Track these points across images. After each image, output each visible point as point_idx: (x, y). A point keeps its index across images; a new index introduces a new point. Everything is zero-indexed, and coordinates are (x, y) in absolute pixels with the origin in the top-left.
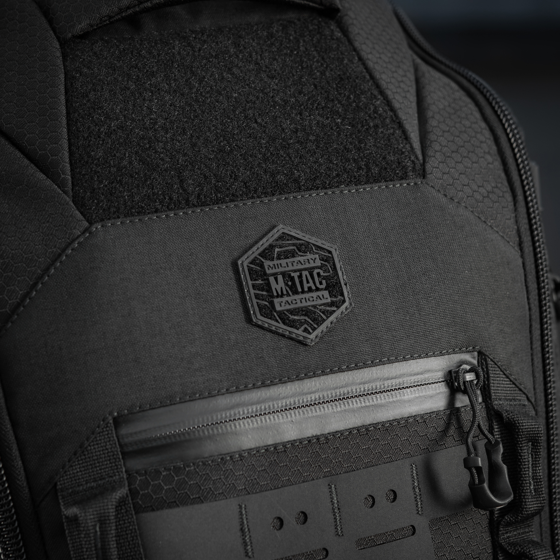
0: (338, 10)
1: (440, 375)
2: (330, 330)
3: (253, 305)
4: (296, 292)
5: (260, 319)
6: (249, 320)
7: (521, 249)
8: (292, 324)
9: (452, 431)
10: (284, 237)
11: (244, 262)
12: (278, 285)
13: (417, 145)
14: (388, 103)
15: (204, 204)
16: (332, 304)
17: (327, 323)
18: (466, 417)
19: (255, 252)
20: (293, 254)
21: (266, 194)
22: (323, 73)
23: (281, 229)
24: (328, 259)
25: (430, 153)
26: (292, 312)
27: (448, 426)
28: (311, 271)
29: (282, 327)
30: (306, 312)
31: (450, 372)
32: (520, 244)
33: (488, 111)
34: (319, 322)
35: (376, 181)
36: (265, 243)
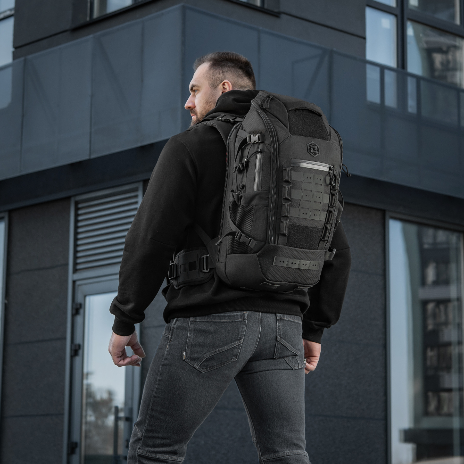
0: (322, 116)
1: (328, 167)
2: (317, 156)
3: (309, 150)
4: (314, 150)
5: (309, 152)
6: (308, 152)
7: (340, 155)
8: (313, 154)
9: (328, 175)
10: (313, 143)
11: (308, 145)
12: (312, 149)
13: (329, 137)
14: (327, 130)
15: (304, 136)
16: (318, 153)
17: (317, 155)
18: (331, 174)
19: (309, 144)
20: (313, 145)
21: (311, 137)
22: (319, 124)
23: (313, 142)
24: (318, 148)
25: (331, 138)
26: (313, 153)
27: (328, 174)
28: (316, 148)
29: (311, 153)
30: (315, 153)
31: (330, 167)
32: (340, 154)
33: (338, 136)
34: (316, 155)
35: (324, 140)
36: (311, 143)
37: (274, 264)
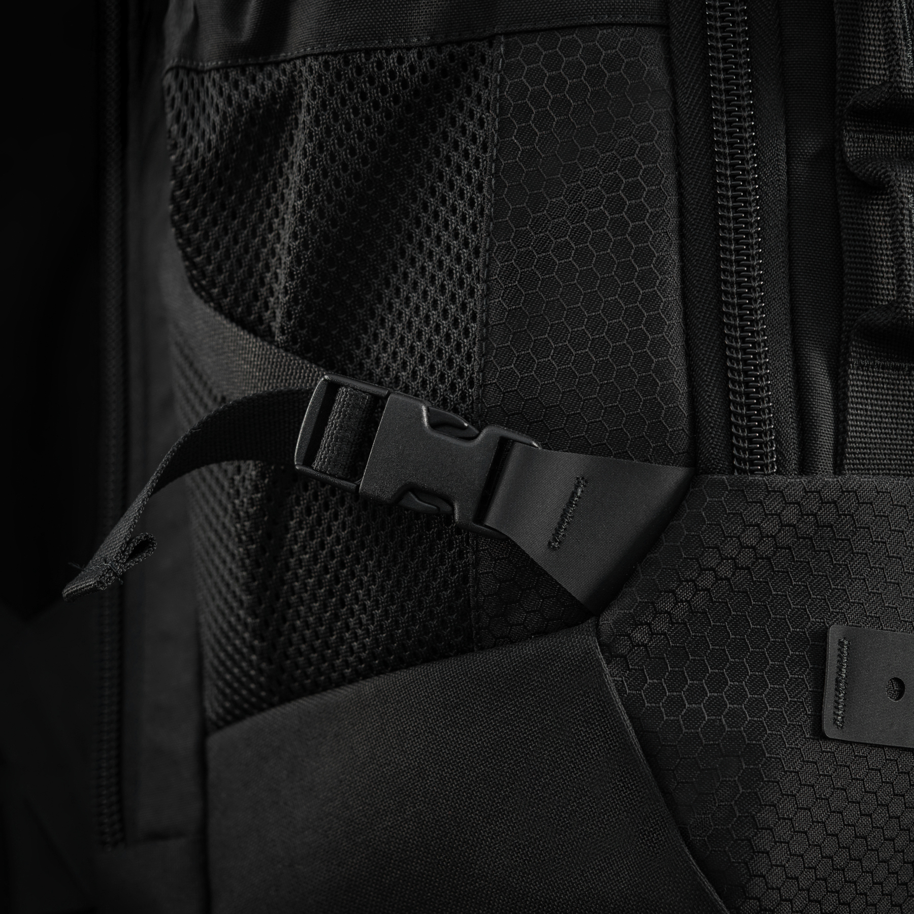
37: (830, 730)
